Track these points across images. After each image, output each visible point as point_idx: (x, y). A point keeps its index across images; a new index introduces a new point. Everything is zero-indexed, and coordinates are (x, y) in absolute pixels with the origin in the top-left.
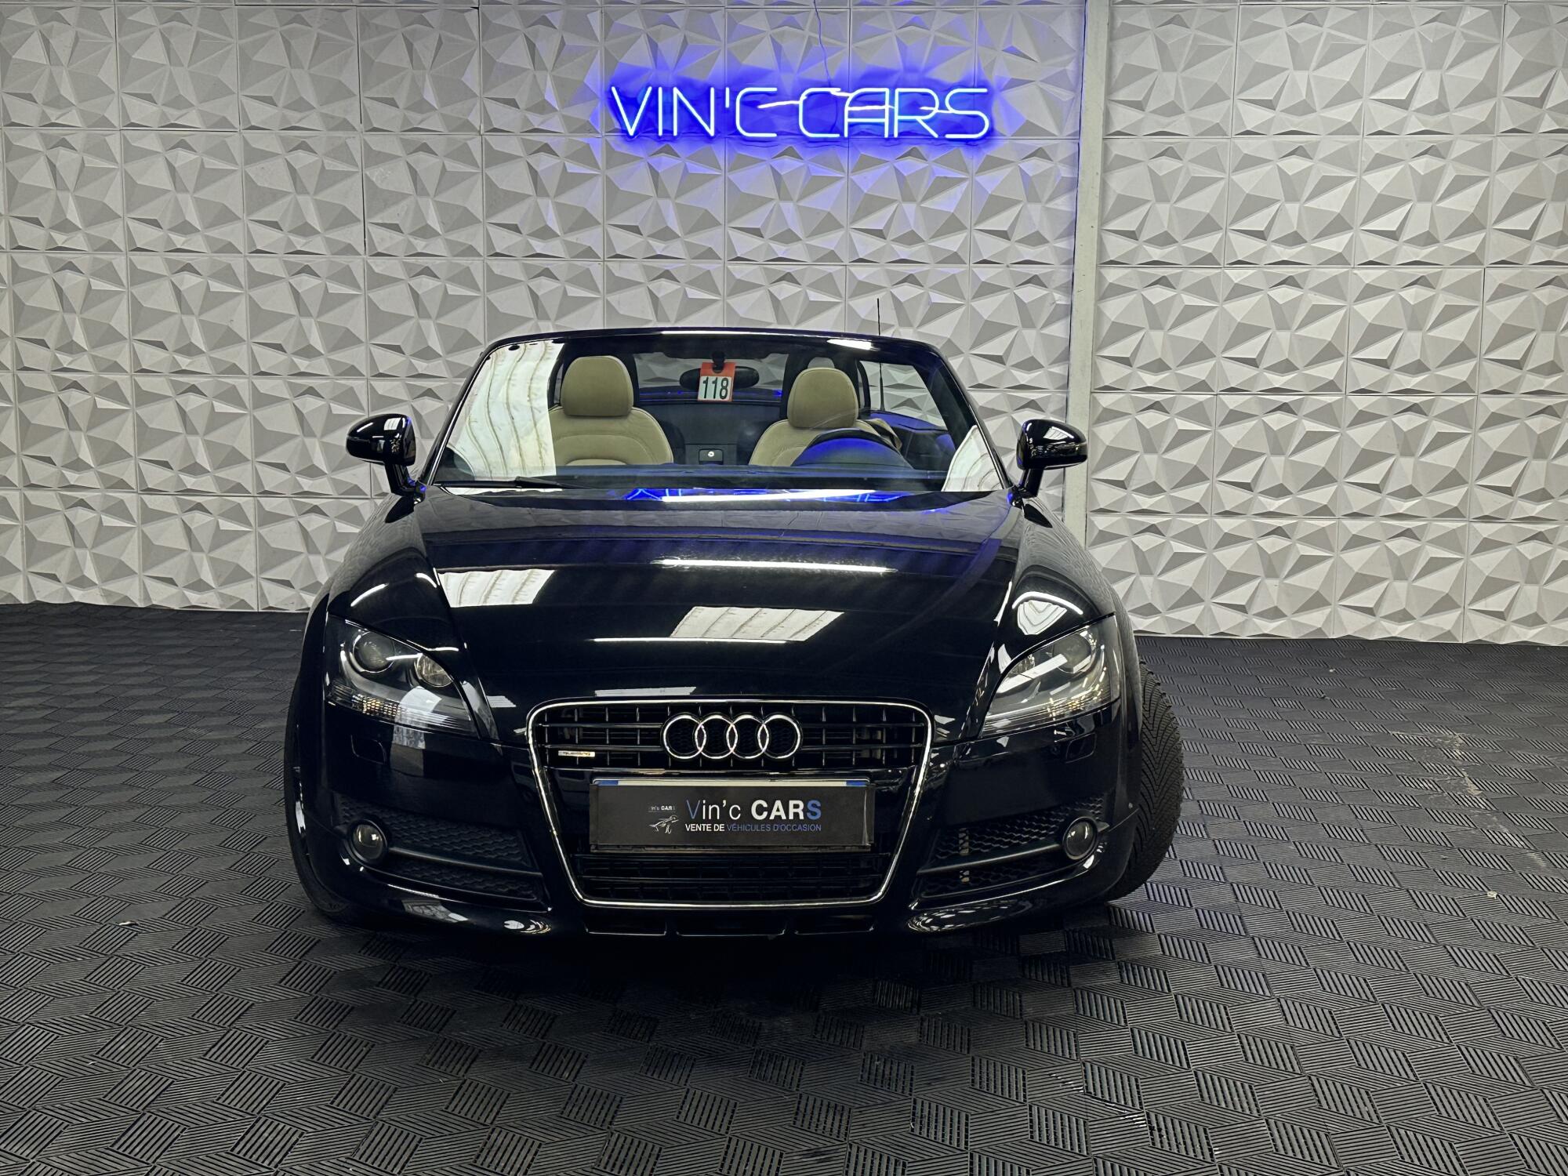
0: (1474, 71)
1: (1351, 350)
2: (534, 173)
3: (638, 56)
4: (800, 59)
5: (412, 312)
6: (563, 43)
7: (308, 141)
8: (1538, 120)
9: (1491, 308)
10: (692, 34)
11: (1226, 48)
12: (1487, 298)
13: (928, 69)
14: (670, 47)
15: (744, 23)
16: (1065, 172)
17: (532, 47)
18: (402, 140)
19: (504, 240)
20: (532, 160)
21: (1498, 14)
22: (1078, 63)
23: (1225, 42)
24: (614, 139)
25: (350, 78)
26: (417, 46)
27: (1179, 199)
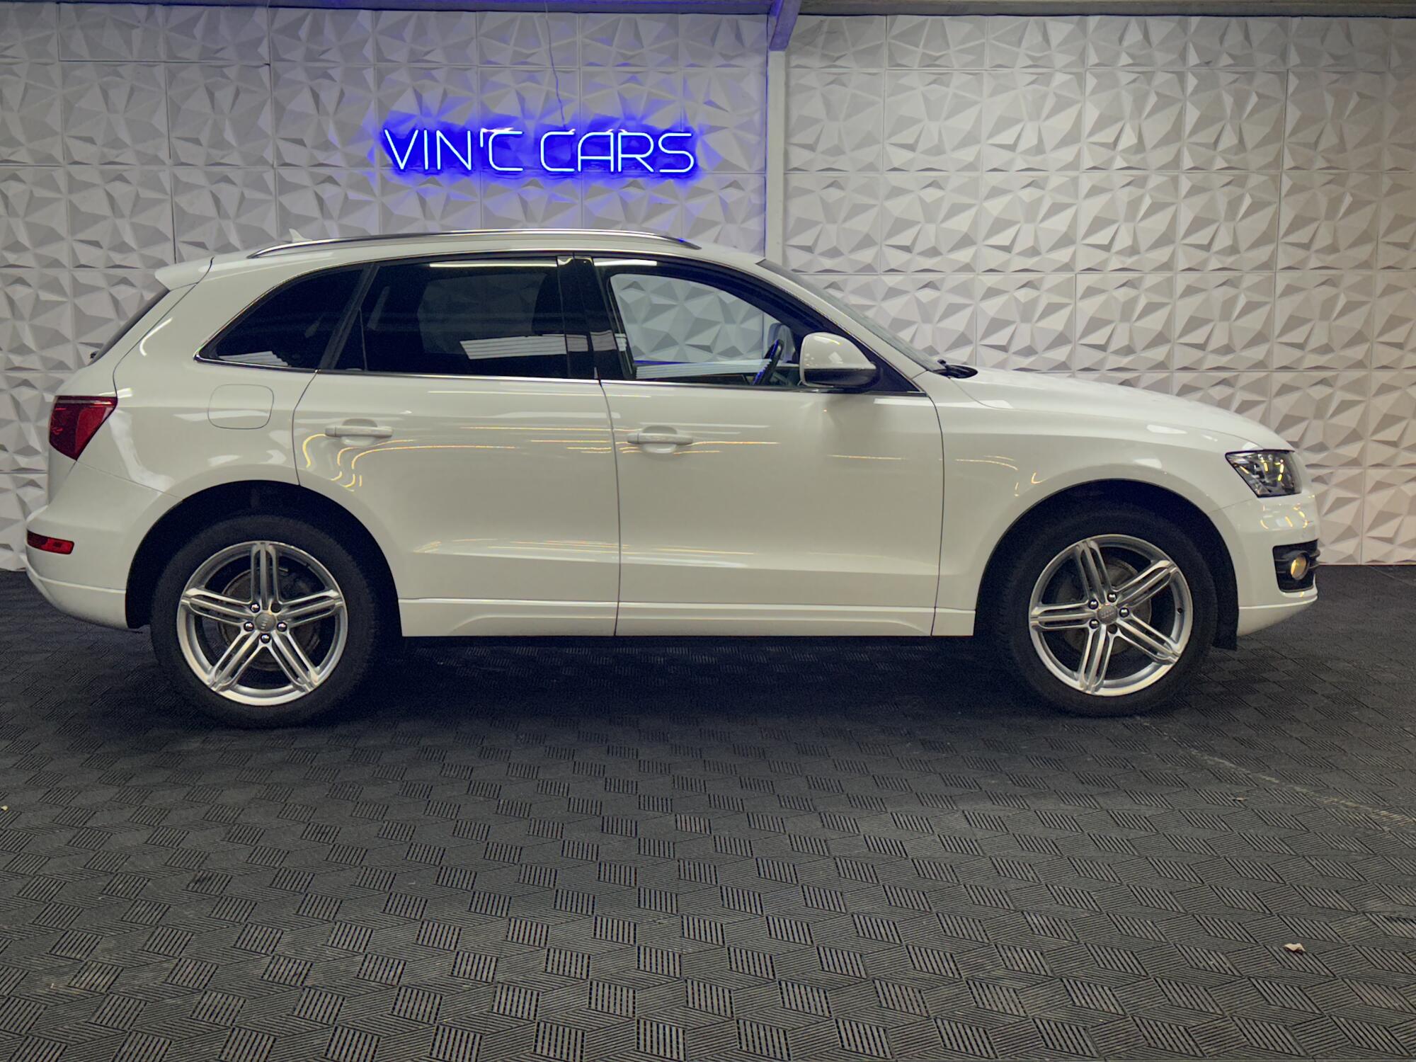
0: (1063, 122)
1: (978, 339)
2: (320, 201)
3: (406, 105)
4: (541, 108)
6: (342, 94)
7: (124, 174)
8: (1112, 160)
9: (1081, 304)
10: (451, 88)
11: (876, 103)
12: (1079, 295)
14: (433, 99)
15: (493, 79)
16: (756, 200)
17: (316, 97)
18: (207, 172)
20: (319, 189)
21: (1080, 79)
22: (763, 114)
23: (875, 99)
24: (388, 172)
25: (160, 121)
26: (217, 94)
27: (845, 220)
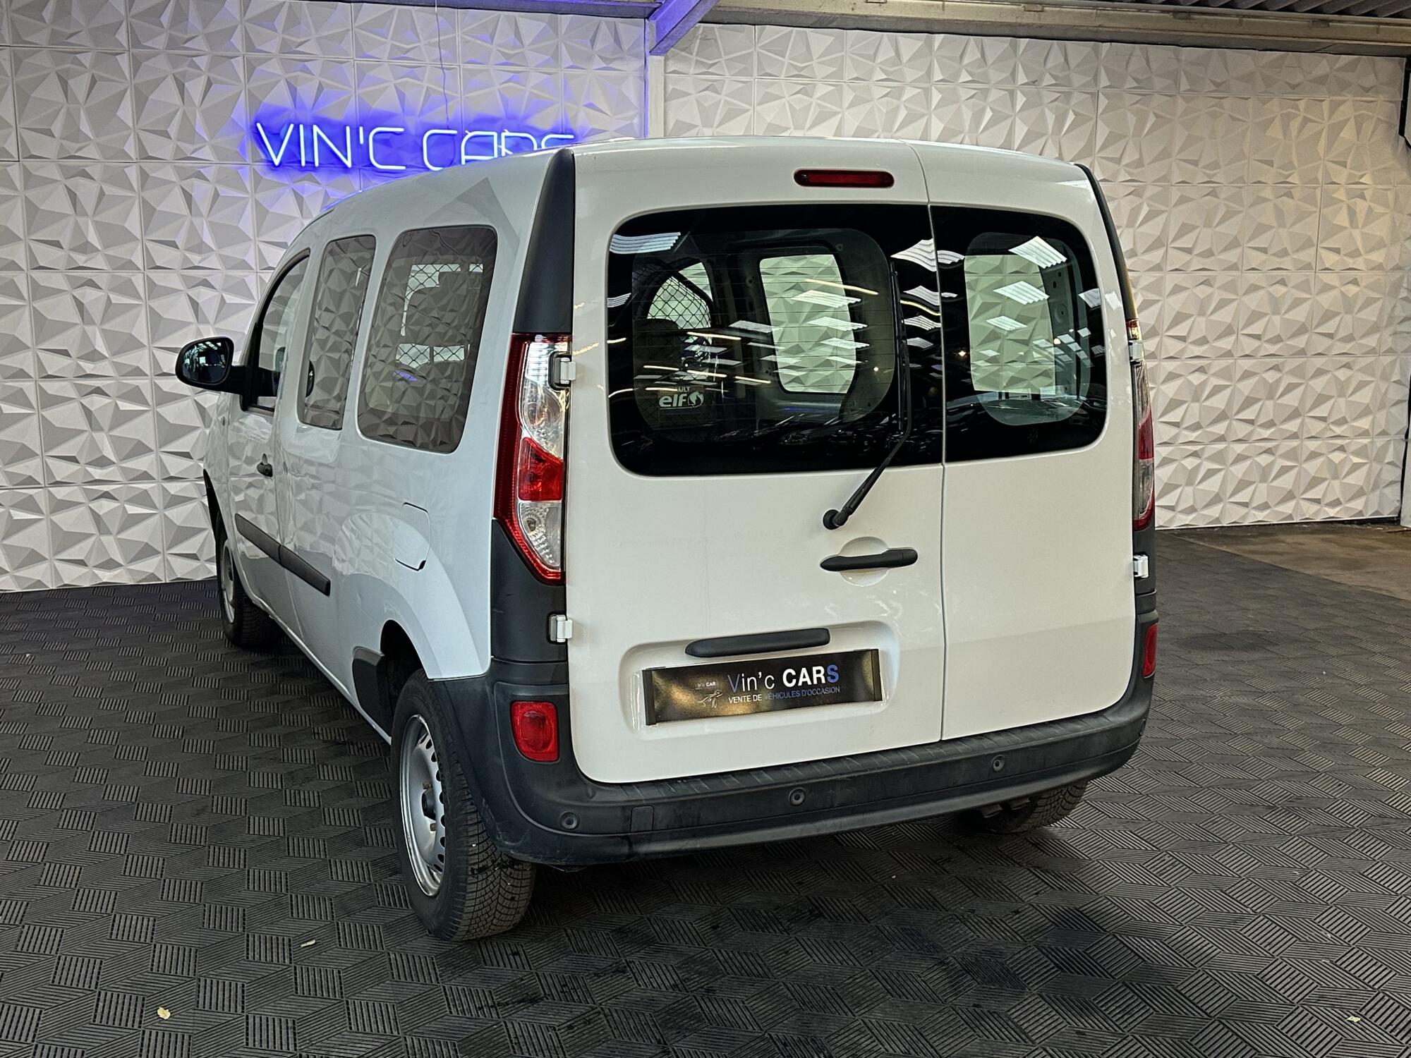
2: (188, 197)
3: (279, 97)
4: (420, 104)
5: (77, 319)
6: (209, 83)
10: (328, 82)
11: (748, 110)
13: (526, 117)
14: (307, 92)
15: (373, 73)
17: (181, 87)
18: (60, 166)
19: (163, 255)
20: (185, 185)
22: (641, 117)
23: (747, 107)
24: (261, 168)
26: (69, 82)
